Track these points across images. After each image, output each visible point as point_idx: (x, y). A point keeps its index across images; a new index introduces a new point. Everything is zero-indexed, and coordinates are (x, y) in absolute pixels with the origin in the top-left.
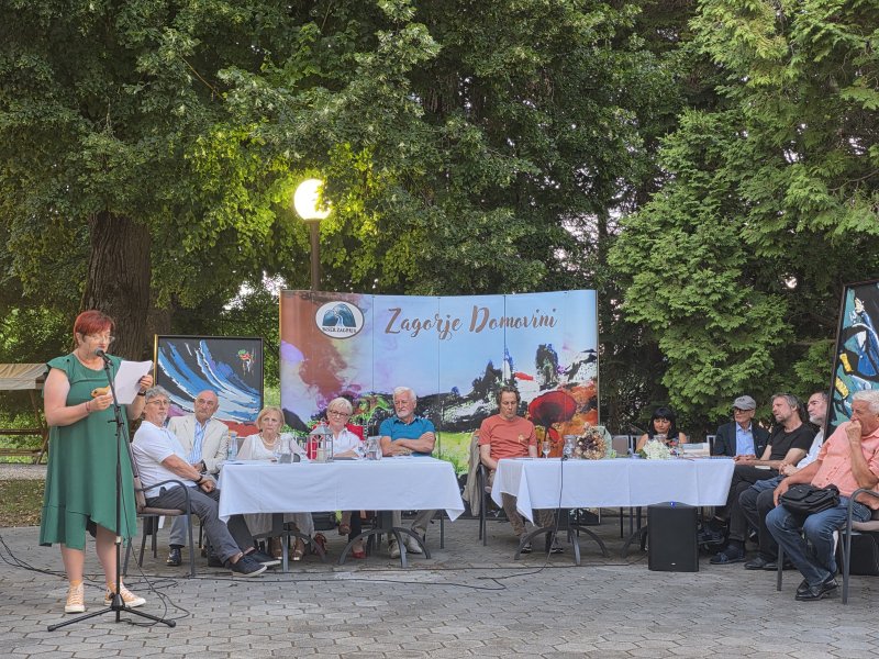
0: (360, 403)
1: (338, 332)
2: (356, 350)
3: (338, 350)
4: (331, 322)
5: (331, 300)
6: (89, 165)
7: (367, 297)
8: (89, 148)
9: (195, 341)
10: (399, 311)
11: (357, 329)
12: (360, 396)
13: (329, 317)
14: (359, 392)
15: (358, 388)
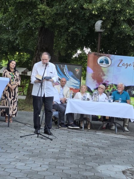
0: (108, 86)
1: (104, 65)
2: (108, 71)
3: (103, 70)
4: (102, 62)
5: (102, 56)
6: (39, 13)
7: (113, 56)
8: (39, 8)
9: (64, 65)
10: (122, 60)
11: (109, 65)
12: (108, 84)
13: (101, 61)
14: (108, 83)
15: (108, 82)
